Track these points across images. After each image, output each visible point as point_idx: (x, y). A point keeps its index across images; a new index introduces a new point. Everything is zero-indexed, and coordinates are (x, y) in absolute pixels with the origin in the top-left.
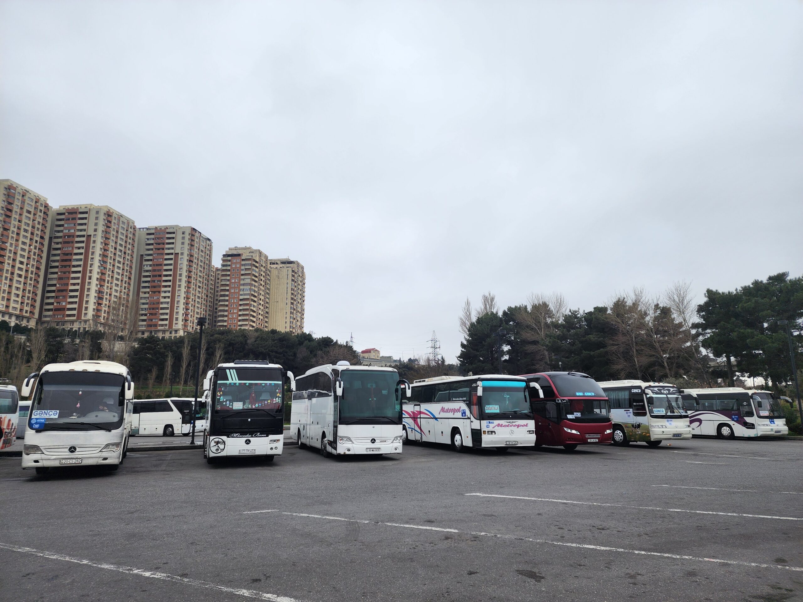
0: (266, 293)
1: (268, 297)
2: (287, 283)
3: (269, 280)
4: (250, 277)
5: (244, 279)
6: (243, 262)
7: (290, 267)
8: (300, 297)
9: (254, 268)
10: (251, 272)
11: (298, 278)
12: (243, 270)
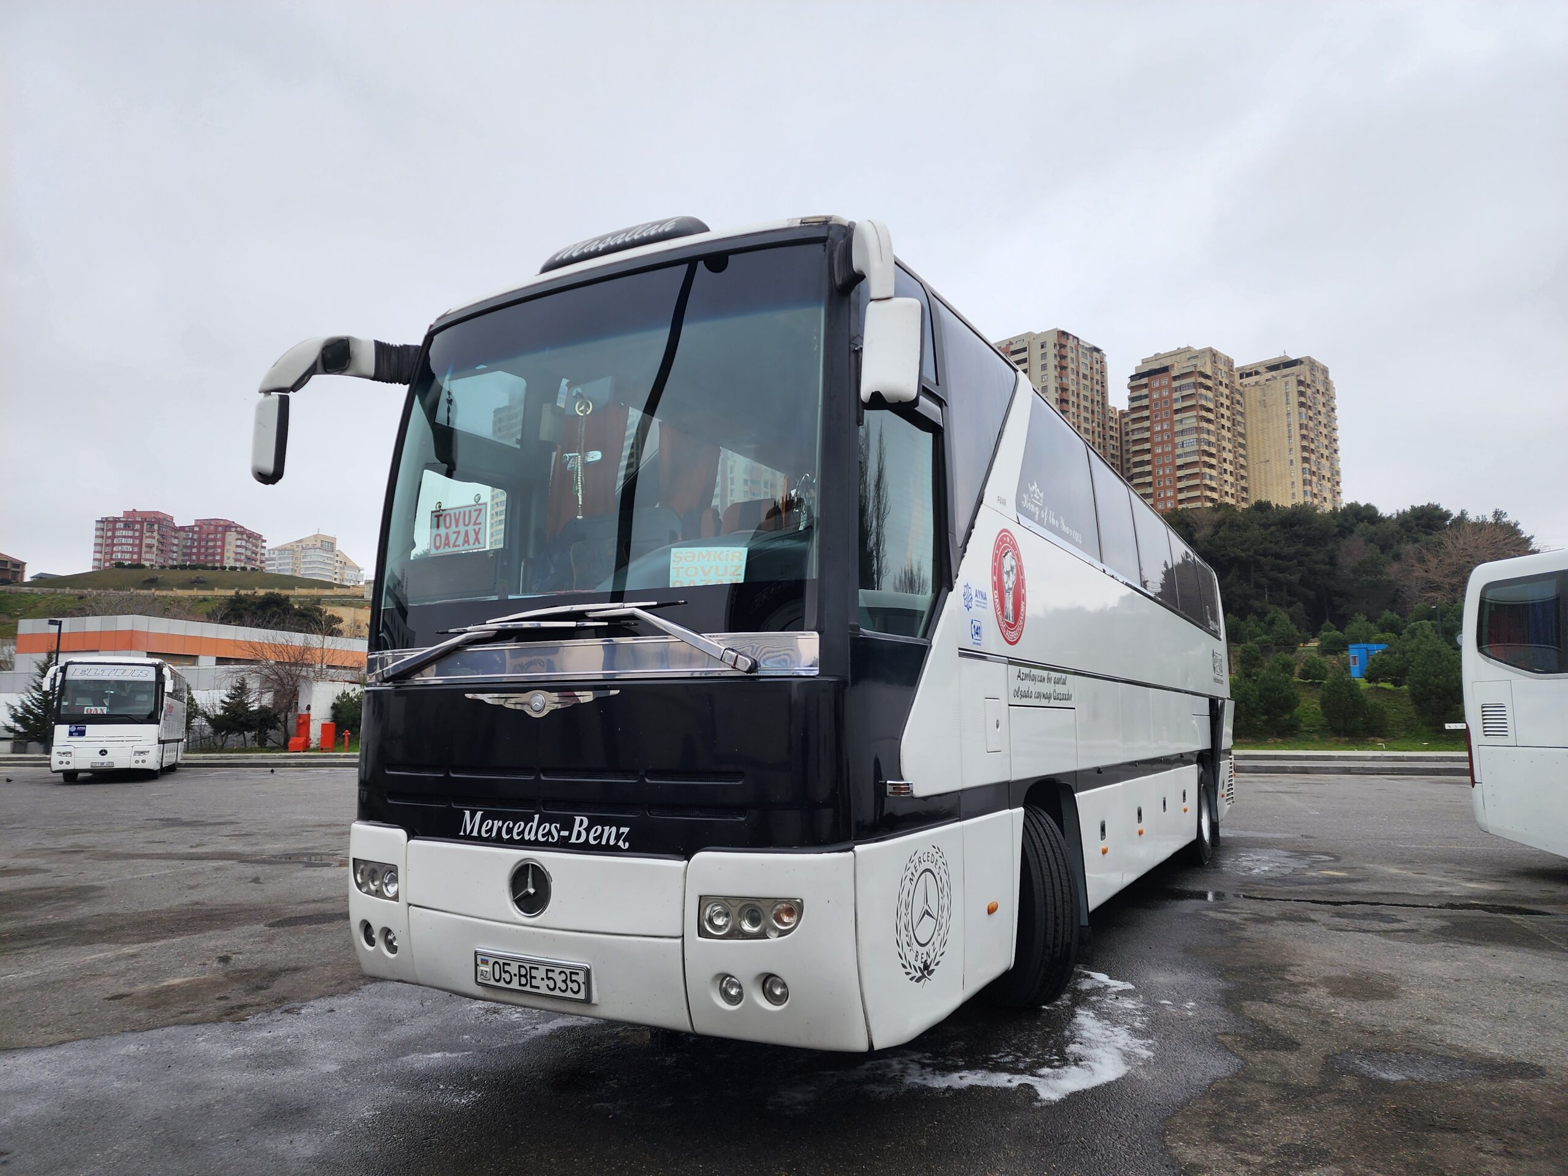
0: (1236, 445)
1: (1244, 453)
2: (1288, 414)
3: (1242, 414)
4: (1194, 413)
5: (1181, 421)
6: (1176, 384)
7: (1292, 374)
8: (1326, 442)
9: (1203, 391)
10: (1197, 402)
11: (1314, 398)
12: (1176, 400)
